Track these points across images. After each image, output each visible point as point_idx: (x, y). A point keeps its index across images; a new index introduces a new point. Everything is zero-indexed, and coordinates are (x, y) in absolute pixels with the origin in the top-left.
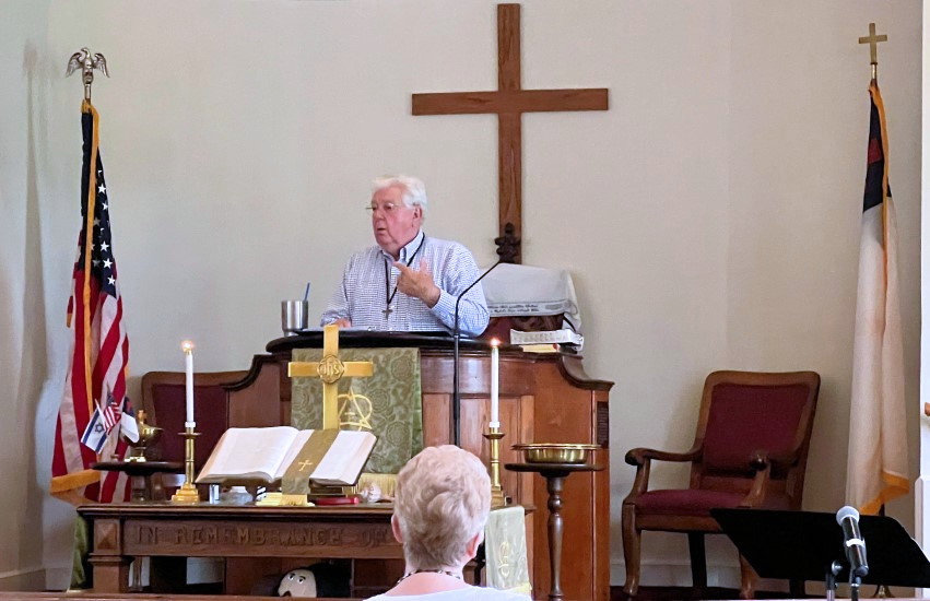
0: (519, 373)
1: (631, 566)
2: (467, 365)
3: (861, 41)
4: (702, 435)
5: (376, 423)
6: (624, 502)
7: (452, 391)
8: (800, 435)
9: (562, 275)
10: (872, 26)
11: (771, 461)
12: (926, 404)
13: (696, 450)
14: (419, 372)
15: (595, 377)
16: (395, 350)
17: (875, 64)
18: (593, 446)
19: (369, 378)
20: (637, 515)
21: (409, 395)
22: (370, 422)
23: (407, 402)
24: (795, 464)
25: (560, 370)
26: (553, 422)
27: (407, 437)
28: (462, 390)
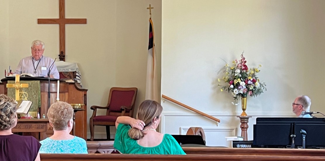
0: (65, 87)
1: (92, 134)
2: (52, 85)
3: (148, 8)
4: (109, 103)
5: (29, 99)
6: (90, 119)
7: (48, 91)
8: (133, 103)
9: (75, 63)
10: (150, 5)
11: (126, 109)
12: (162, 95)
13: (108, 106)
14: (39, 87)
15: (83, 88)
16: (34, 81)
17: (150, 14)
18: (83, 105)
19: (27, 88)
20: (93, 121)
21: (37, 92)
22: (27, 99)
23: (37, 94)
24: (131, 109)
25: (75, 86)
26: (73, 99)
27: (37, 103)
28: (51, 91)
